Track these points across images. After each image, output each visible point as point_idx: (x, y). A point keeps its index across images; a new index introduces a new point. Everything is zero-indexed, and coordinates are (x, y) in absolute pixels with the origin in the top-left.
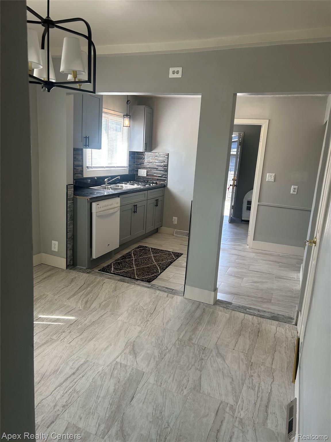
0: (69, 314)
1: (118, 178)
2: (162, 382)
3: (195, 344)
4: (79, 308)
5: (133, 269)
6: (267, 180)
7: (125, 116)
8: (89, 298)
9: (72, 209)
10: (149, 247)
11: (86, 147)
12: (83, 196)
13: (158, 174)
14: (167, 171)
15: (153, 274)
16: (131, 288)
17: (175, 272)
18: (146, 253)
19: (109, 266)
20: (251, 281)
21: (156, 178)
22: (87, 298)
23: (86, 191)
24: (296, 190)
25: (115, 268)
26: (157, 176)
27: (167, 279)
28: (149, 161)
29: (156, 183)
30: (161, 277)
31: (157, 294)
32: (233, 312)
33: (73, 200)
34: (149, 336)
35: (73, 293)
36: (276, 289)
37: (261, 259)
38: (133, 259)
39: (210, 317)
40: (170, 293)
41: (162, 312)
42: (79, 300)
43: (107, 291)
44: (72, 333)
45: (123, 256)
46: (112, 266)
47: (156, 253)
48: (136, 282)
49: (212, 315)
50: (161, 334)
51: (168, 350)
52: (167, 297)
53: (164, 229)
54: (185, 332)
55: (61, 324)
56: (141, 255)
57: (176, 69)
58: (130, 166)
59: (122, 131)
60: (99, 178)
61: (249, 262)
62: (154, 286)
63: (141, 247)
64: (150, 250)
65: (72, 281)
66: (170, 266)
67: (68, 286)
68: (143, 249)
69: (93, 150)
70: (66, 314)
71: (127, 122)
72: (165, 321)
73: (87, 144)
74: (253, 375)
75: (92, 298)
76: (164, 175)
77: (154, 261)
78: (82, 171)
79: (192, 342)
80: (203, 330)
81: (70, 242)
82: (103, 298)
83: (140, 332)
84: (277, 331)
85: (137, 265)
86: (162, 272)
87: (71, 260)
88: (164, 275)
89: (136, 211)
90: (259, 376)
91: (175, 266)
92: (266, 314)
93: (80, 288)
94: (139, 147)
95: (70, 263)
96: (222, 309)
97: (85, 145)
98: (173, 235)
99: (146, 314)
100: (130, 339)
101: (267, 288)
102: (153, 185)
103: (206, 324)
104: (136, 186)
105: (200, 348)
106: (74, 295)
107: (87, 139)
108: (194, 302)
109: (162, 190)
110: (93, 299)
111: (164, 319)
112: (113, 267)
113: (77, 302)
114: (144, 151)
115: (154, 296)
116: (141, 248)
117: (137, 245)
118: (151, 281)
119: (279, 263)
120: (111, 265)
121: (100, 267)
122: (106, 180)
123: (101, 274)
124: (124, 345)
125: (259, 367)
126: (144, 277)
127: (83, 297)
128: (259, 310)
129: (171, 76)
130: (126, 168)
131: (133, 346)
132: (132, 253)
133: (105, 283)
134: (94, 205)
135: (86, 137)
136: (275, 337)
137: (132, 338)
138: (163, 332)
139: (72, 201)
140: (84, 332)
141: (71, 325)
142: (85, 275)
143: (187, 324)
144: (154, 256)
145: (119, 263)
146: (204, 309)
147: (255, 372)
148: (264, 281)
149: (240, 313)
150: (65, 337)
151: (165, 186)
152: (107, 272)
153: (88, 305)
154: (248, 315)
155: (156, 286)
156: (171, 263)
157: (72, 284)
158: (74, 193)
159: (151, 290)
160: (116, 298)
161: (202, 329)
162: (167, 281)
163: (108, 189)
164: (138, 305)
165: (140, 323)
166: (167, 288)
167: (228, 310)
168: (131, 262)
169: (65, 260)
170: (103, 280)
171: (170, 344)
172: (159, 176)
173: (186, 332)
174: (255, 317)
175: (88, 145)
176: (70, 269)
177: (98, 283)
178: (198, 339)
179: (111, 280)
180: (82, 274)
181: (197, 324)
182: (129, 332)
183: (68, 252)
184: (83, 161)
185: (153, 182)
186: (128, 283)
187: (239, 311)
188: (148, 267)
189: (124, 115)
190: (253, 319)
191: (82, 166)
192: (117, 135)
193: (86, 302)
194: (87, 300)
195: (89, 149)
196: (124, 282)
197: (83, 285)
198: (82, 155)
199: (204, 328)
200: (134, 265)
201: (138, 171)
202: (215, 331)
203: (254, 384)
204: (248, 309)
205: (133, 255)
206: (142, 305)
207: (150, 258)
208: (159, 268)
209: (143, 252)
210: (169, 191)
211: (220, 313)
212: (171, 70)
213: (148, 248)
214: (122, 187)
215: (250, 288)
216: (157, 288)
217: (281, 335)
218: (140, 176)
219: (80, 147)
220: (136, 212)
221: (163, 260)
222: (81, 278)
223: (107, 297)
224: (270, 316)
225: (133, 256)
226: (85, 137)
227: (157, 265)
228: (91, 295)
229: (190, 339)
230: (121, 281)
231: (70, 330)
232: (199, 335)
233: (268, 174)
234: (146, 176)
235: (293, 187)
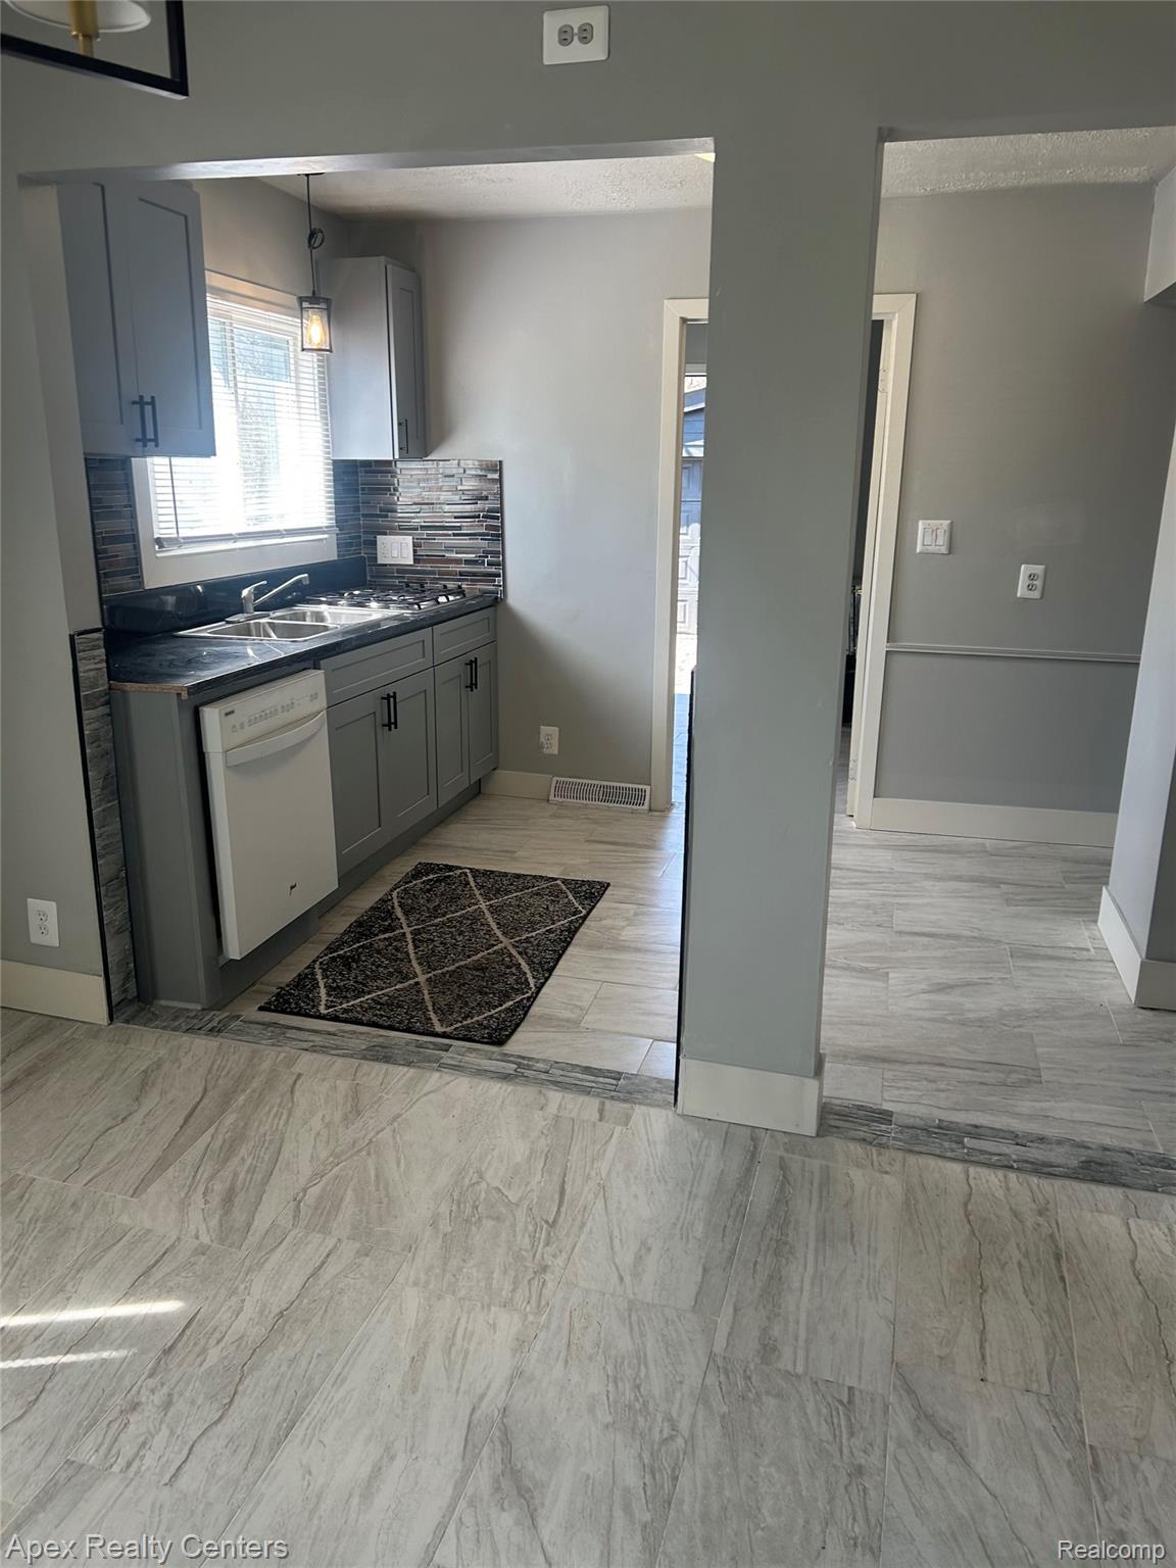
0: (152, 1281)
1: (300, 581)
3: (798, 1376)
4: (197, 1238)
5: (412, 982)
6: (918, 551)
7: (305, 305)
8: (236, 1175)
9: (108, 745)
10: (461, 869)
11: (145, 446)
12: (157, 677)
13: (461, 549)
14: (502, 535)
15: (507, 997)
16: (426, 1089)
17: (596, 977)
18: (454, 899)
19: (305, 981)
20: (923, 986)
21: (452, 567)
22: (227, 1173)
23: (164, 652)
24: (1038, 583)
25: (334, 989)
26: (458, 561)
27: (567, 1014)
28: (416, 500)
29: (460, 591)
30: (547, 1011)
31: (552, 1109)
32: (912, 1159)
33: (108, 703)
34: (566, 1362)
35: (155, 1153)
36: (1037, 1011)
37: (927, 876)
38: (404, 934)
39: (820, 1202)
40: (612, 1098)
41: (600, 1204)
42: (192, 1188)
43: (316, 1123)
44: (180, 1405)
45: (359, 923)
46: (319, 977)
47: (498, 891)
48: (447, 1058)
49: (825, 1194)
50: (624, 1343)
51: (680, 1441)
52: (600, 1120)
53: (508, 779)
54: (731, 1310)
55: (114, 1354)
56: (436, 909)
57: (575, 19)
58: (340, 522)
59: (293, 380)
60: (213, 586)
61: (883, 895)
62: (529, 1067)
63: (429, 868)
64: (468, 883)
65: (145, 1082)
66: (570, 950)
67: (130, 1114)
68: (438, 880)
69: (175, 460)
70: (131, 1292)
71: (316, 329)
72: (626, 1258)
73: (150, 435)
75: (252, 1170)
76: (491, 552)
77: (499, 933)
78: (137, 561)
79: (781, 1366)
80: (812, 1284)
81: (113, 900)
82: (306, 1170)
83: (521, 1344)
84: (1135, 1245)
85: (427, 962)
86: (543, 984)
87: (126, 979)
88: (553, 997)
89: (393, 721)
91: (591, 946)
92: (1056, 1155)
93: (186, 1121)
94: (376, 440)
95: (125, 991)
96: (856, 1149)
97: (138, 440)
98: (548, 801)
99: (526, 1229)
100: (482, 1397)
101: (1001, 1010)
102: (451, 598)
103: (816, 1250)
104: (374, 612)
105: (830, 1400)
106: (161, 1165)
107: (148, 408)
108: (727, 1132)
109: (488, 619)
110: (258, 1177)
111: (616, 1242)
112: (321, 984)
113: (183, 1205)
114: (397, 457)
115: (539, 1120)
116: (431, 876)
117: (405, 866)
118: (509, 1037)
119: (996, 883)
120: (313, 974)
121: (265, 988)
122: (245, 592)
123: (278, 1031)
124: (457, 1447)
125: (1134, 1469)
126: (469, 1021)
127: (206, 1171)
128: (1017, 1136)
129: (553, 54)
130: (324, 533)
131: (506, 1441)
132: (396, 905)
133: (299, 1076)
134: (211, 716)
135: (141, 402)
136: (1141, 1278)
137: (488, 1387)
138: (631, 1330)
139: (105, 710)
140: (241, 1388)
141: (167, 1351)
142: (201, 1046)
143: (730, 1260)
144: (493, 910)
145: (347, 962)
146: (783, 1166)
147: (1128, 1508)
148: (974, 976)
149: (941, 1163)
150: (144, 1444)
151: (495, 602)
152: (298, 1014)
153: (239, 1216)
154: (984, 1172)
155: (540, 1066)
156: (572, 931)
157: (148, 1104)
158: (108, 667)
159: (520, 1089)
160: (369, 1154)
161: (807, 1280)
162: (573, 1025)
163: (261, 631)
164: (478, 1183)
165: (508, 1286)
166: (587, 1070)
167: (888, 1154)
168: (397, 949)
169: (101, 981)
170: (290, 1062)
171: (678, 1395)
172: (468, 562)
173: (736, 1310)
174: (1012, 1176)
175: (155, 440)
176: (127, 1021)
177: (271, 1082)
178: (801, 1343)
179: (330, 1058)
180: (186, 1039)
181: (775, 1254)
182: (467, 1352)
183: (108, 944)
184: (133, 516)
185: (445, 587)
186: (409, 1064)
187: (938, 1152)
188: (479, 967)
189: (301, 300)
190: (1008, 1189)
191: (134, 538)
192: (276, 390)
193: (229, 1199)
194: (227, 1185)
195: (157, 460)
196: (387, 1059)
197: (199, 1103)
198: (128, 486)
199: (809, 1271)
200: (415, 963)
201: (376, 541)
202: (865, 1282)
204: (969, 1135)
205: (399, 912)
206: (496, 1184)
207: (476, 918)
208: (525, 967)
209: (442, 894)
210: (516, 623)
211: (857, 1175)
212: (552, 24)
213: (459, 872)
214: (319, 617)
215: (930, 1020)
216: (543, 1076)
217: (1162, 1265)
218: (386, 565)
219: (111, 449)
220: (396, 724)
221: (535, 923)
222: (187, 1061)
223: (323, 1154)
224: (1074, 1163)
225: (403, 920)
226: (137, 399)
227: (514, 952)
228: (243, 1151)
229: (768, 1350)
230: (376, 1059)
231: (165, 1390)
232: (803, 1318)
233: (920, 522)
234: (412, 563)
235: (1026, 569)
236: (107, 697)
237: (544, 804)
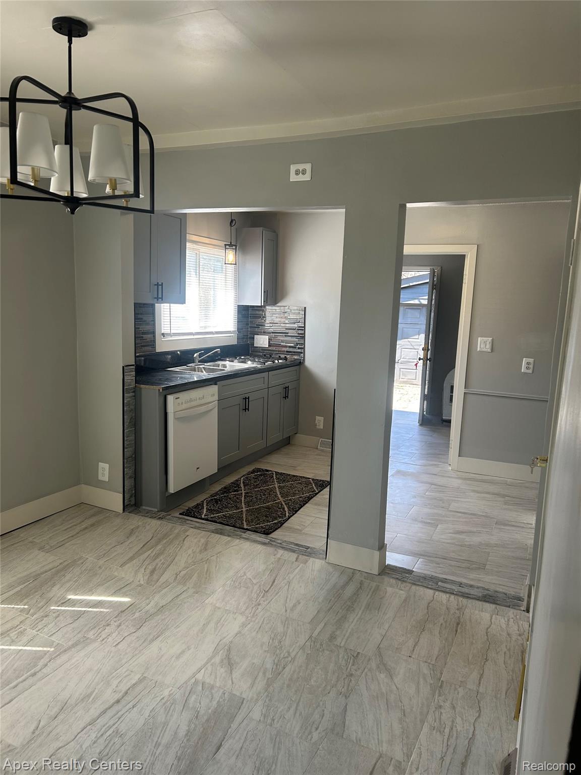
0: (121, 592)
1: (217, 352)
2: (274, 718)
3: (340, 647)
4: (139, 581)
5: (240, 510)
6: (478, 350)
7: (227, 247)
8: (157, 564)
9: (133, 407)
10: (271, 471)
11: (158, 300)
12: (153, 384)
13: (290, 342)
14: (304, 337)
15: (276, 519)
16: (233, 545)
17: (314, 515)
18: (265, 482)
19: (199, 506)
20: (451, 531)
21: (284, 349)
22: (154, 564)
23: (160, 375)
24: (531, 366)
25: (209, 510)
26: (286, 347)
27: (298, 527)
28: (271, 322)
29: (286, 359)
30: (291, 526)
31: (278, 556)
32: (414, 587)
33: (134, 392)
34: (257, 632)
35: (131, 555)
36: (496, 544)
37: (474, 491)
38: (242, 493)
39: (371, 597)
40: (303, 554)
41: (287, 587)
42: (141, 567)
43: (190, 551)
44: (123, 626)
45: (225, 488)
46: (205, 505)
47: (284, 481)
48: (244, 535)
49: (374, 594)
50: (280, 629)
51: (290, 659)
52: (296, 561)
53: (301, 438)
54: (323, 624)
55: (105, 610)
56: (257, 485)
57: (301, 167)
58: (239, 330)
59: (224, 272)
60: (185, 353)
61: (449, 497)
62: (274, 541)
63: (259, 470)
64: (273, 477)
65: (132, 532)
66: (307, 505)
67: (125, 542)
68: (261, 475)
69: (171, 305)
70: (114, 594)
71: (231, 256)
72: (290, 604)
73: (160, 296)
74: (442, 704)
75: (163, 564)
76: (299, 343)
77: (280, 496)
78: (154, 341)
79: (335, 643)
80: (357, 621)
81: (129, 465)
82: (182, 564)
83: (244, 625)
84: (491, 623)
85: (248, 504)
86: (291, 516)
87: (131, 497)
88: (295, 521)
89: (247, 408)
90: (454, 706)
91: (316, 504)
92: (473, 592)
93: (144, 546)
94: (255, 298)
95: (130, 501)
96: (393, 581)
97: (155, 298)
98: (317, 448)
99: (257, 592)
100: (224, 638)
101: (481, 542)
102: (280, 361)
103: (363, 611)
104: (249, 365)
105: (349, 654)
106: (131, 559)
107: (160, 287)
108: (343, 570)
109: (296, 370)
110: (165, 566)
111: (288, 600)
112: (205, 508)
113: (136, 572)
114: (262, 305)
115: (272, 559)
116: (259, 473)
117: (251, 468)
118: (271, 533)
119: (504, 496)
120: (203, 504)
121: (184, 507)
122: (195, 355)
123: (183, 520)
124: (211, 650)
125: (455, 689)
126: (258, 525)
127: (146, 563)
128: (461, 584)
129: (293, 178)
130: (232, 333)
131: (229, 650)
132: (242, 482)
133: (188, 536)
134: (171, 399)
135: (158, 285)
136: (488, 634)
137: (227, 635)
138: (284, 626)
139: (133, 394)
140: (144, 625)
141: (122, 612)
142: (155, 523)
143: (329, 610)
144: (280, 487)
145: (216, 501)
146: (361, 583)
147: (447, 700)
148: (475, 530)
149: (425, 589)
150: (109, 635)
151: (300, 364)
152: (194, 517)
153: (155, 577)
154: (441, 594)
155: (279, 541)
156: (310, 498)
157: (131, 539)
158: (136, 379)
159: (268, 548)
160: (206, 563)
161: (355, 620)
162: (298, 531)
163: (200, 370)
164: (243, 576)
165: (244, 608)
166: (297, 545)
167: (404, 584)
168: (237, 498)
169: (121, 495)
170: (186, 531)
171: (294, 646)
172: (290, 347)
173: (325, 625)
174: (453, 597)
175: (162, 298)
176: (129, 512)
177: (178, 535)
178: (346, 637)
179: (199, 531)
180: (149, 520)
181: (347, 610)
182: (223, 625)
183: (125, 482)
184: (154, 325)
185: (280, 357)
186: (229, 536)
187: (425, 585)
188: (268, 508)
189: (226, 245)
190: (449, 600)
191: (154, 333)
192: (215, 278)
193: (153, 572)
194: (154, 567)
195: (165, 304)
196: (221, 534)
197: (150, 541)
198: (154, 314)
199: (357, 617)
200: (243, 504)
201: (254, 338)
202: (378, 623)
203: (442, 723)
204: (442, 582)
205: (242, 485)
206: (250, 577)
207: (272, 490)
208: (286, 509)
209: (261, 480)
210: (307, 371)
211: (389, 590)
212: (293, 168)
213: (270, 472)
214: (225, 366)
215: (448, 543)
216: (279, 545)
217: (499, 631)
218: (257, 347)
219: (149, 301)
220: (248, 409)
221: (296, 494)
222: (148, 527)
223: (190, 561)
224: (480, 595)
225: (243, 488)
226: (156, 284)
227: (284, 504)
228: (161, 558)
229: (332, 637)
230: (217, 533)
231: (119, 622)
232: (349, 631)
233: (479, 338)
234: (267, 346)
235: (525, 360)
236: (134, 390)
237: (315, 450)
